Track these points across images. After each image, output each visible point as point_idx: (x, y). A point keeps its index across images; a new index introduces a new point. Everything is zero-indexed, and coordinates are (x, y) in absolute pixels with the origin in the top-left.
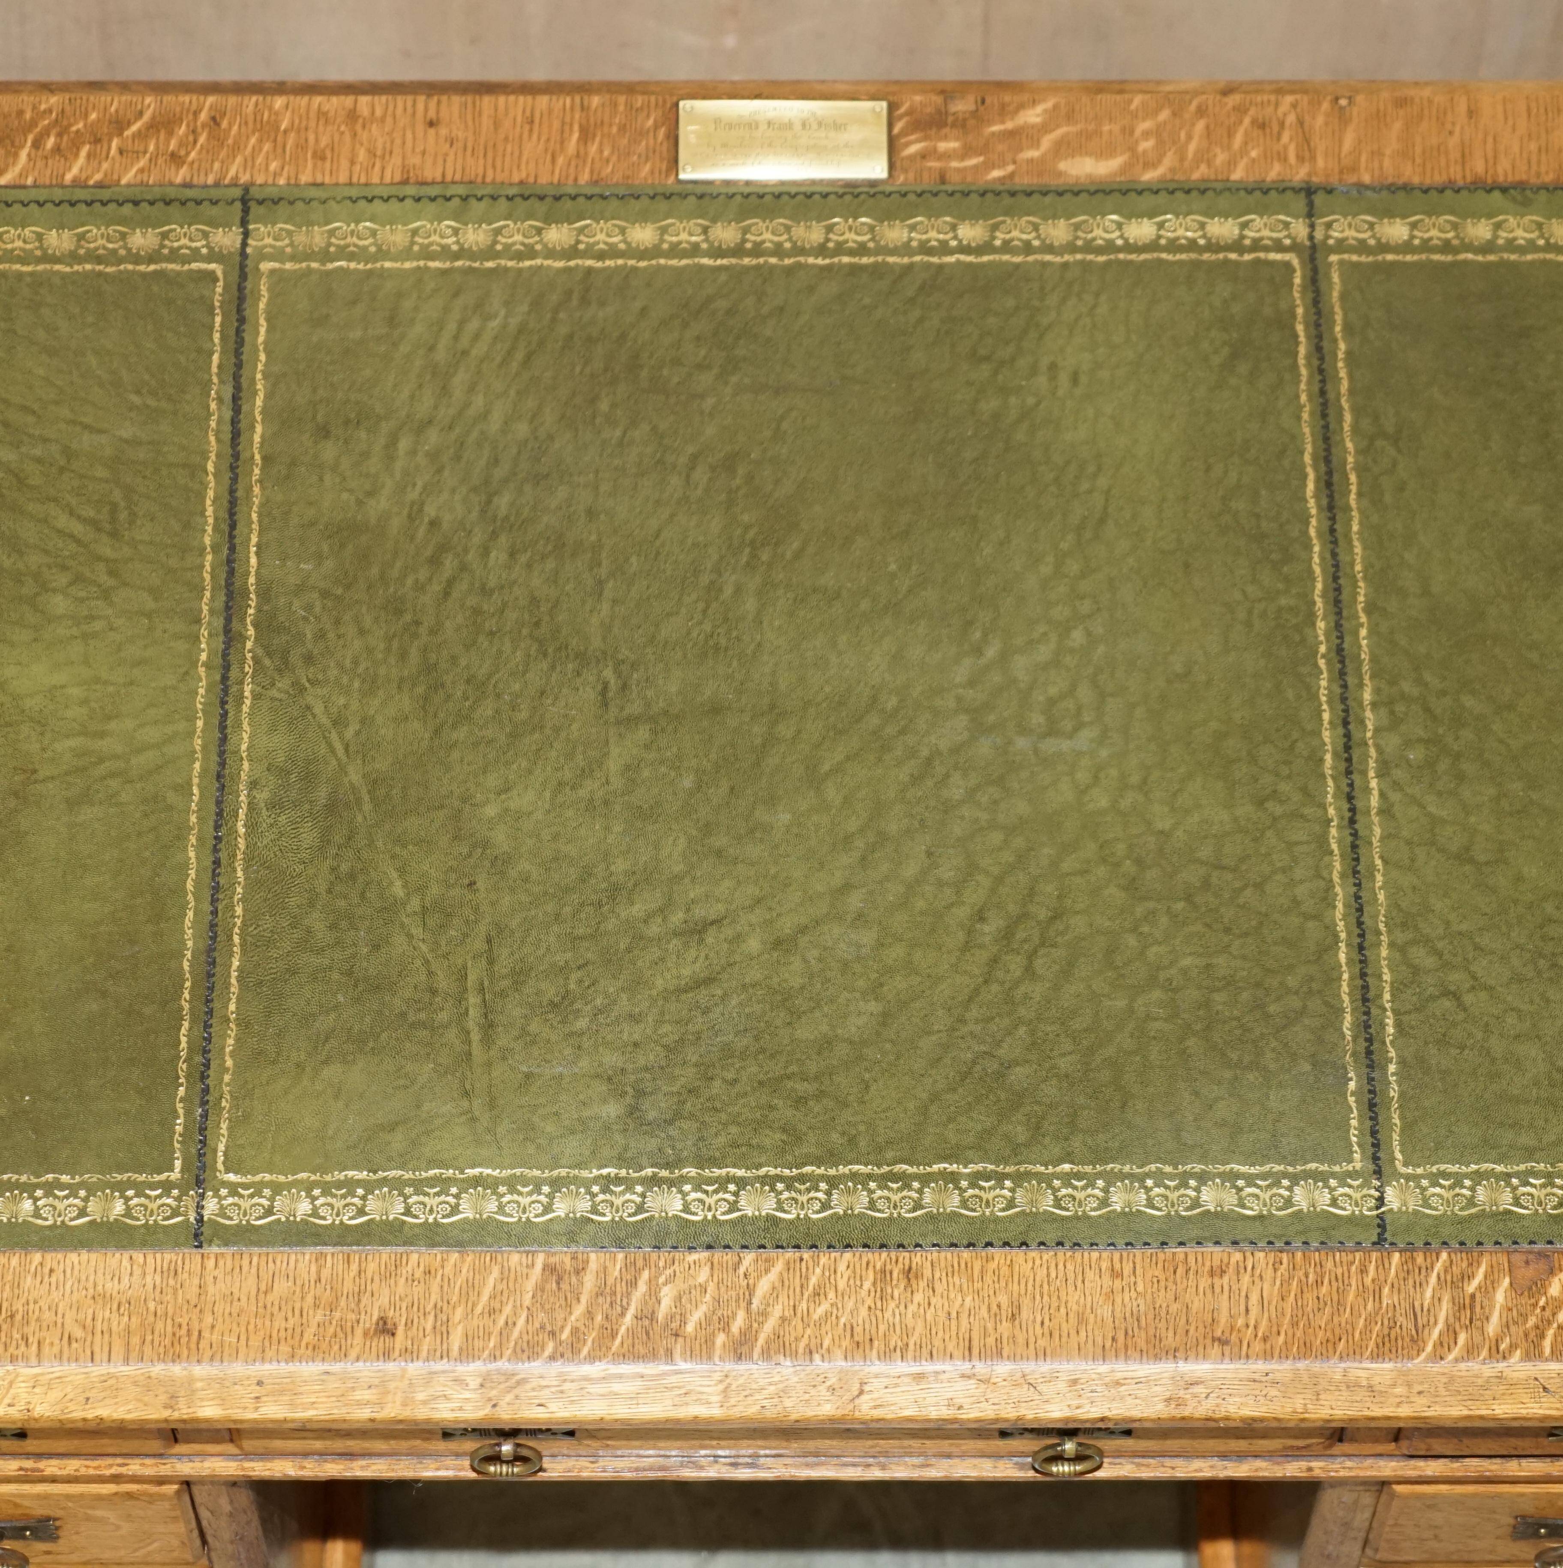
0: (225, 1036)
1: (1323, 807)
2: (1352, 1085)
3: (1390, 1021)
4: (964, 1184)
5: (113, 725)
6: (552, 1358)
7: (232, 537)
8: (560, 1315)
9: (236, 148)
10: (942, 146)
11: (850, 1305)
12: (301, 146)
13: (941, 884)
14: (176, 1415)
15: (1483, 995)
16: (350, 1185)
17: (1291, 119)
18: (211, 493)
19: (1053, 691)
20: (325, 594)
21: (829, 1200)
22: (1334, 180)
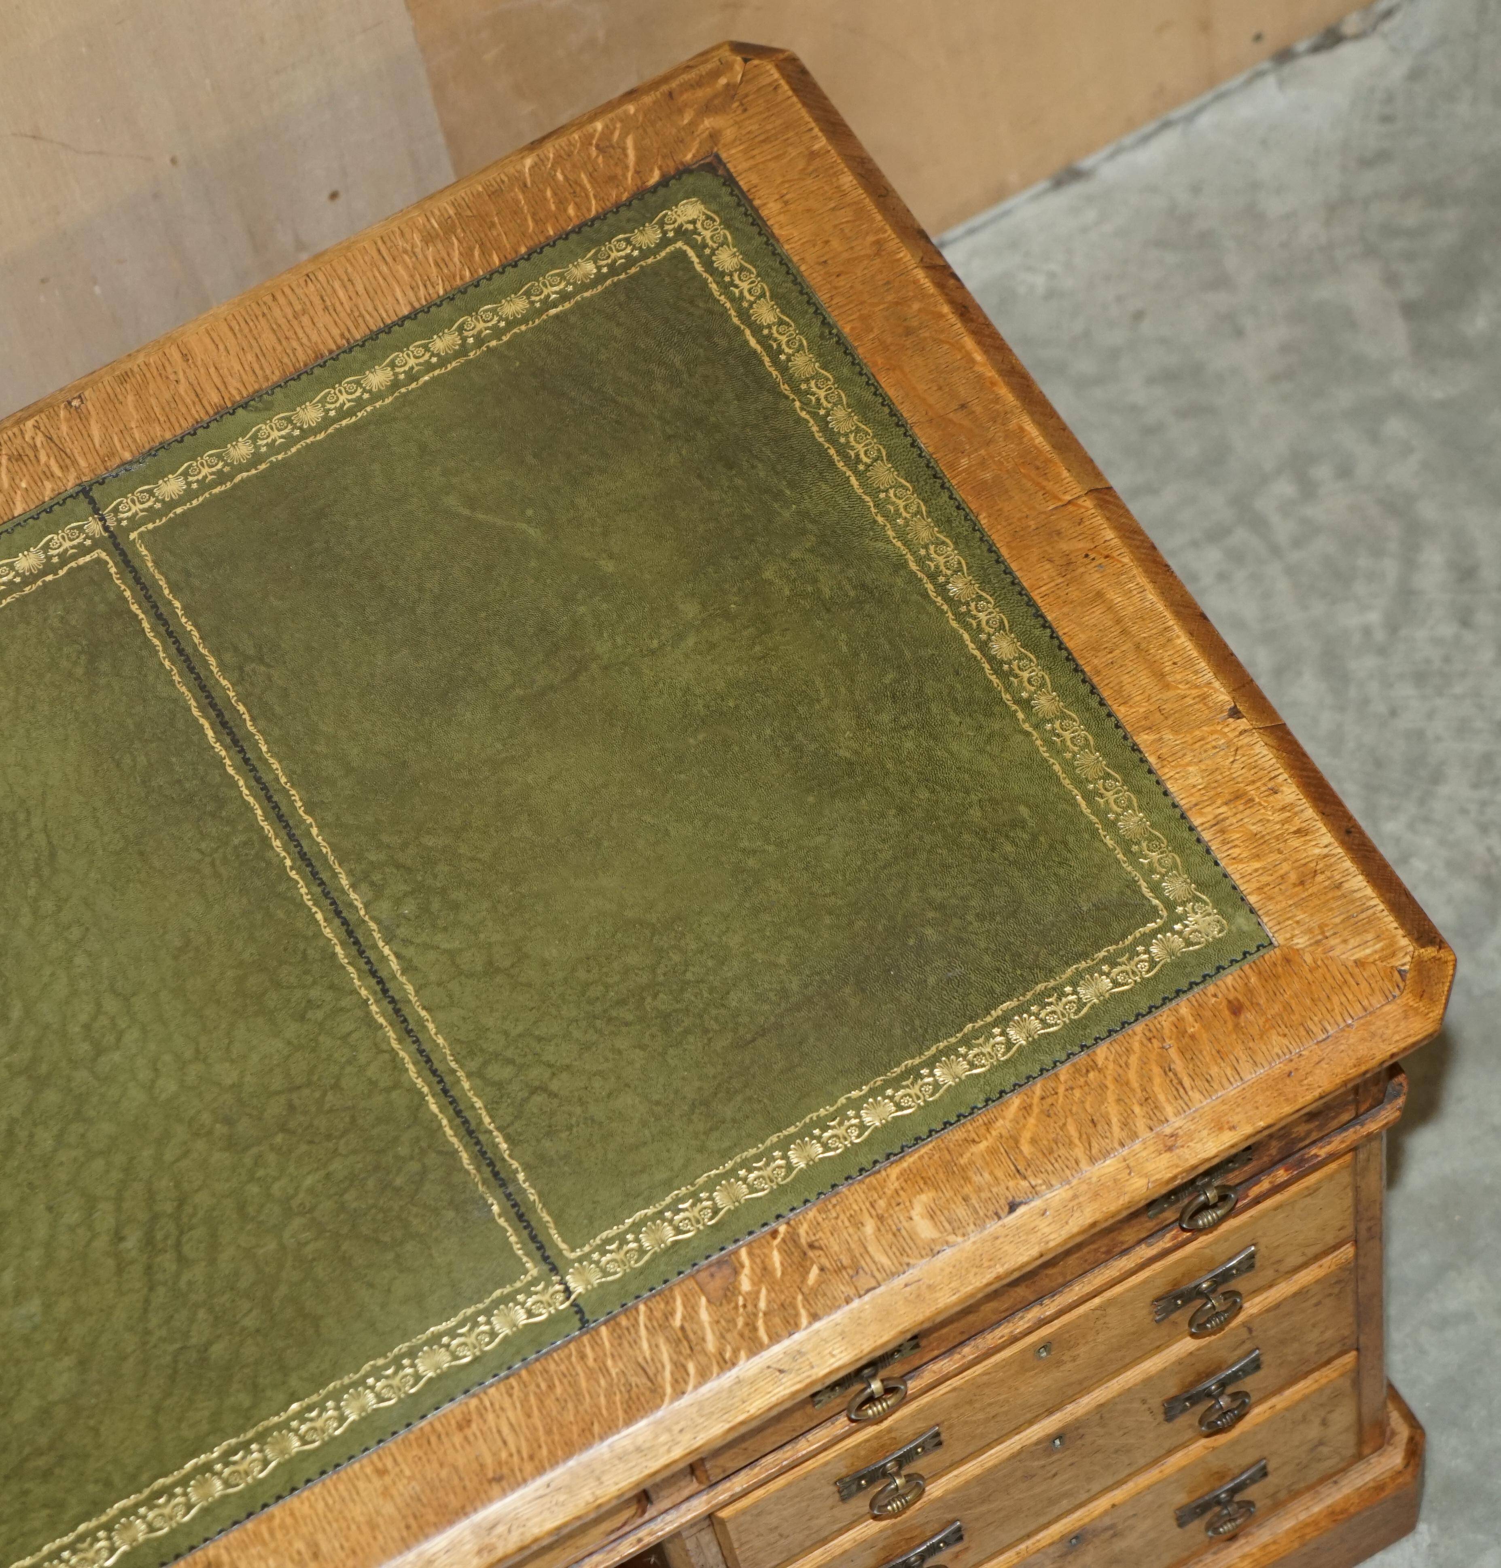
1: (354, 992)
2: (496, 1209)
3: (499, 1139)
4: (218, 1467)
13: (72, 1229)
15: (565, 1076)
17: (40, 439)
19: (83, 1018)
21: (113, 1544)
22: (101, 471)
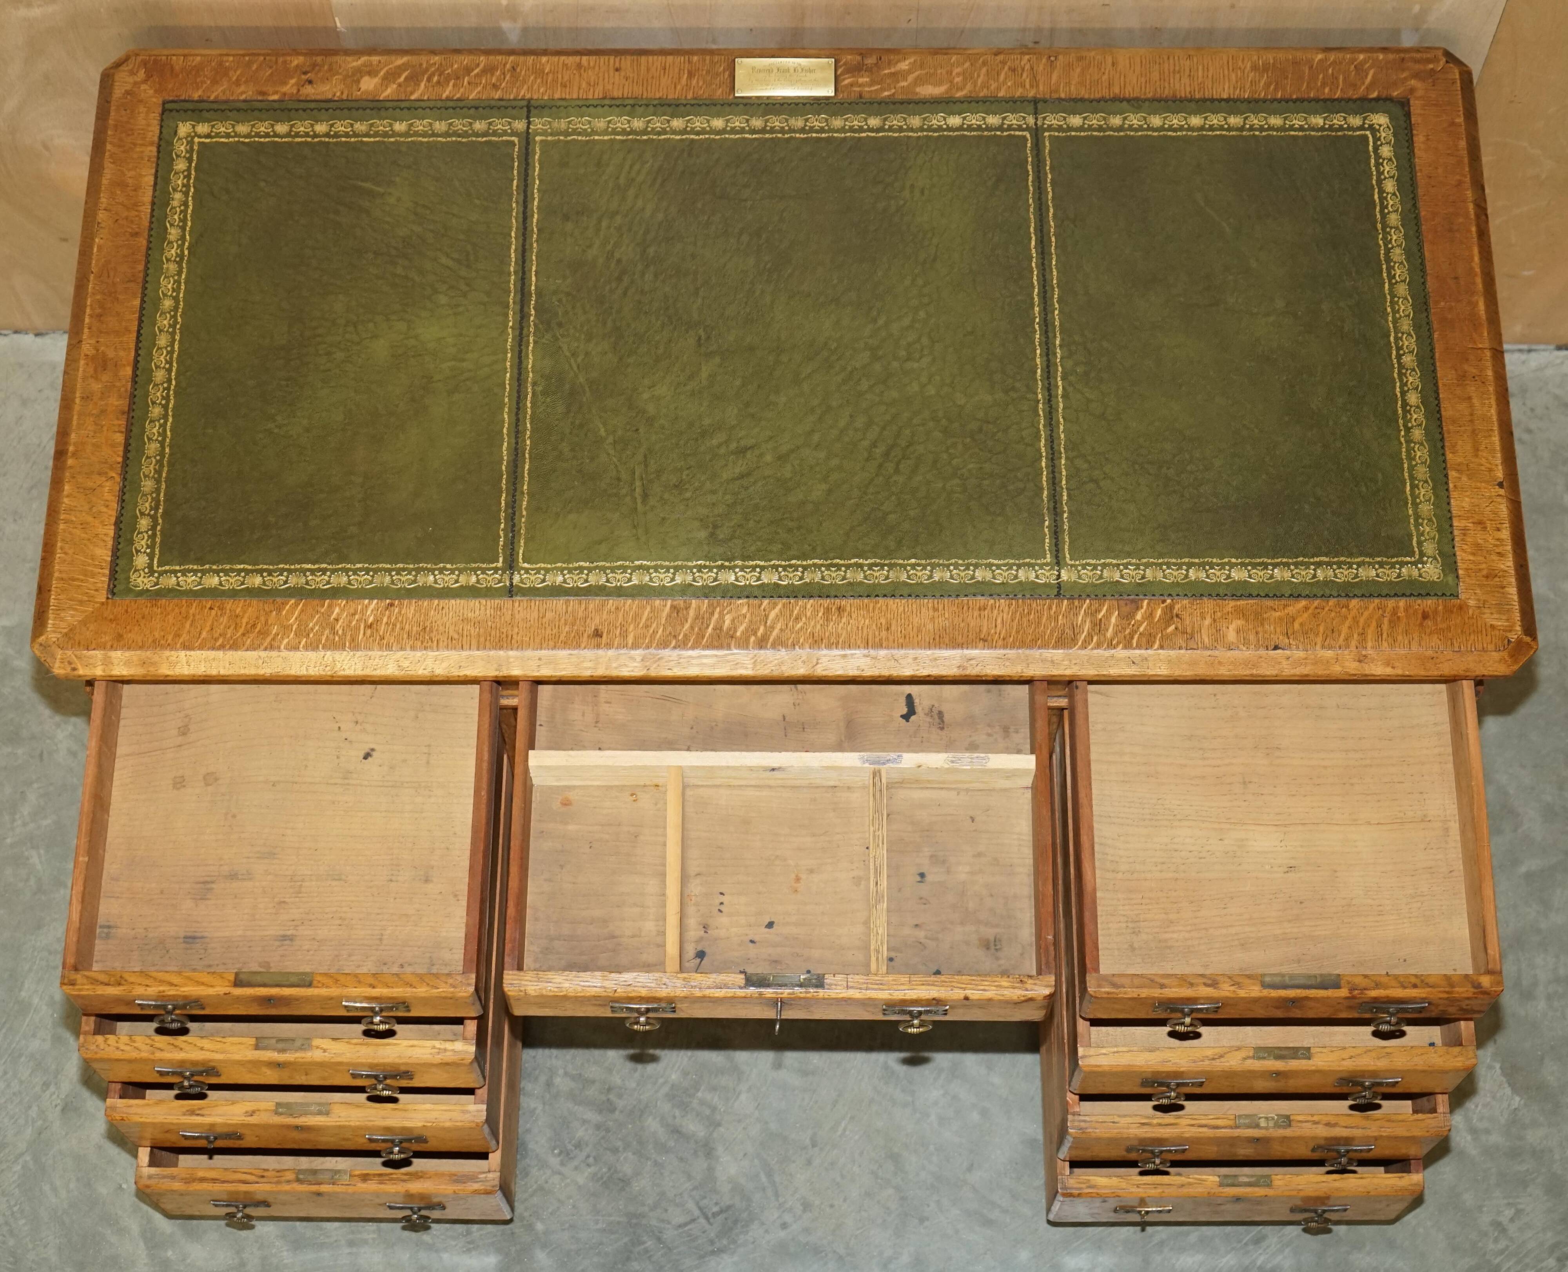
0: (522, 501)
1: (1036, 394)
2: (1047, 523)
3: (1065, 494)
4: (866, 568)
5: (468, 356)
6: (675, 648)
7: (523, 268)
8: (679, 628)
9: (524, 82)
10: (861, 80)
11: (812, 623)
12: (555, 81)
13: (856, 430)
14: (501, 674)
15: (1109, 481)
16: (581, 569)
17: (1027, 67)
18: (513, 247)
19: (910, 339)
20: (568, 294)
21: (803, 576)
22: (1048, 96)
